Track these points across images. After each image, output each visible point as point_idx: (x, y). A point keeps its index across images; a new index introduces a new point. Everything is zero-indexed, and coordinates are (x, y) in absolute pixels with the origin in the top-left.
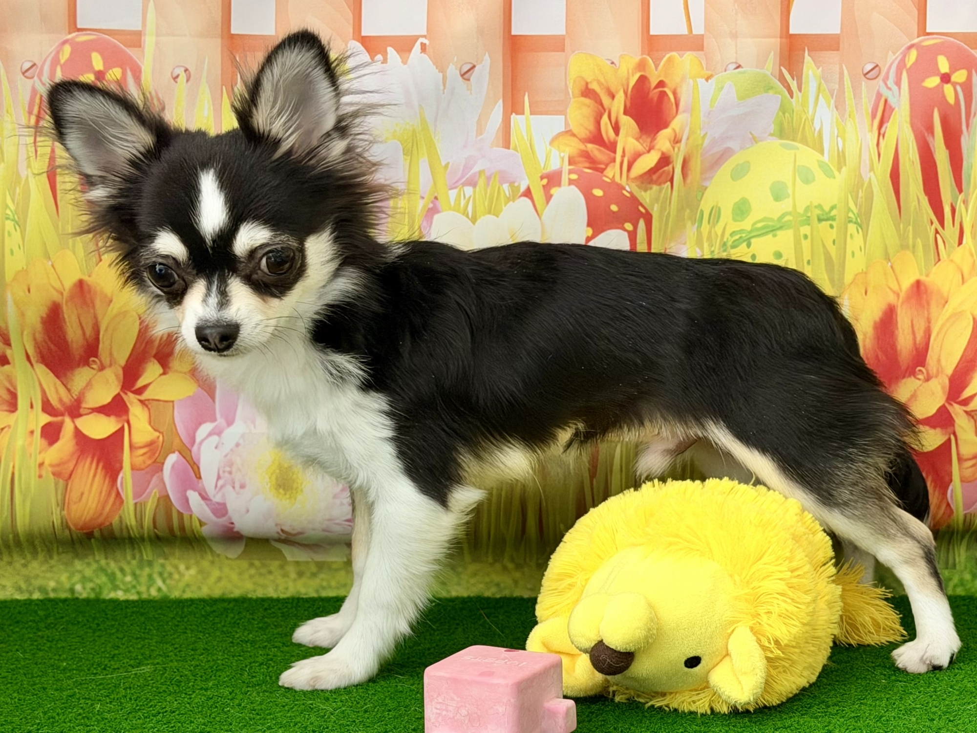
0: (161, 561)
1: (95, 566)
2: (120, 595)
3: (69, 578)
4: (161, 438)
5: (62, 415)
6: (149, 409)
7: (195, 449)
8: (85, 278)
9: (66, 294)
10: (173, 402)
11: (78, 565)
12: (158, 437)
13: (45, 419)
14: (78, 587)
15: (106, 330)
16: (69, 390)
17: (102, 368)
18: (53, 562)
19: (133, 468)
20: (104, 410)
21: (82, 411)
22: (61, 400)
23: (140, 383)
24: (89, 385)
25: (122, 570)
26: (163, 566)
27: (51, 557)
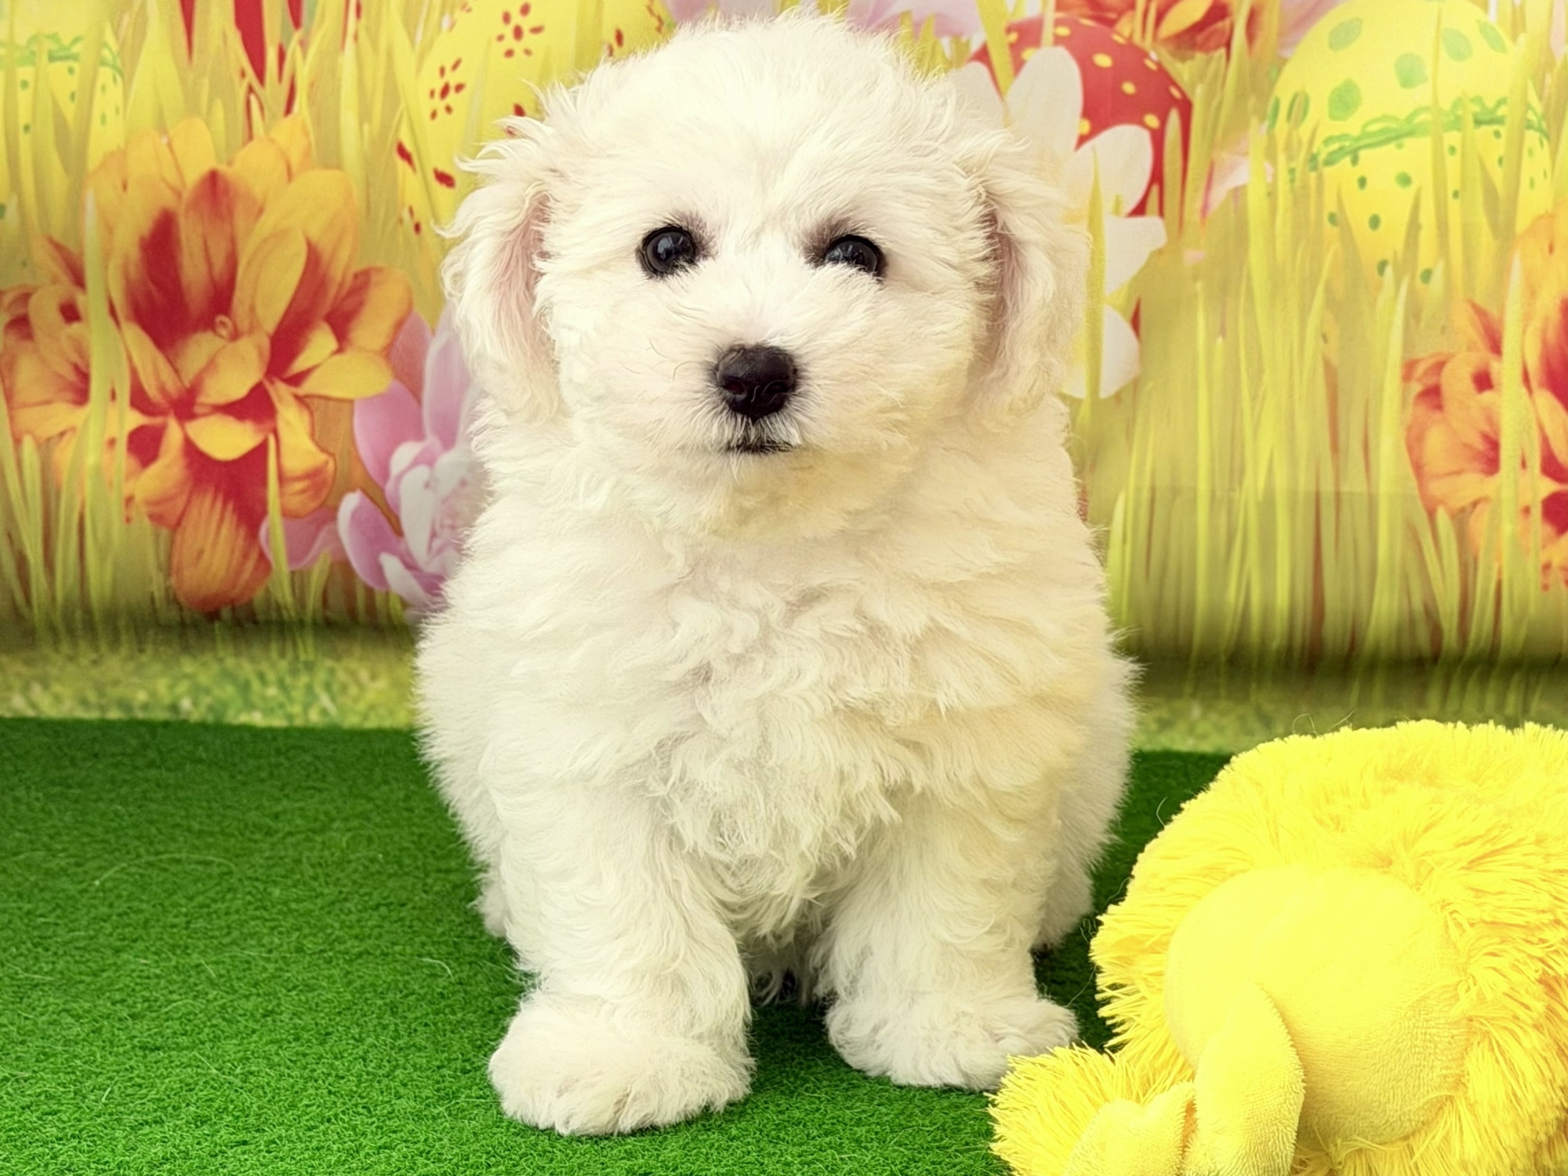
0: (329, 663)
1: (215, 668)
2: (257, 719)
3: (171, 687)
4: (331, 466)
5: (163, 413)
6: (311, 414)
7: (389, 487)
8: (222, 168)
9: (186, 195)
10: (351, 402)
11: (188, 666)
12: (327, 463)
13: (134, 419)
14: (186, 704)
15: (249, 264)
16: (177, 371)
17: (235, 336)
18: (144, 658)
19: (286, 514)
20: (236, 410)
21: (197, 409)
22: (162, 389)
23: (300, 364)
24: (211, 365)
25: (262, 677)
26: (332, 672)
27: (142, 651)
